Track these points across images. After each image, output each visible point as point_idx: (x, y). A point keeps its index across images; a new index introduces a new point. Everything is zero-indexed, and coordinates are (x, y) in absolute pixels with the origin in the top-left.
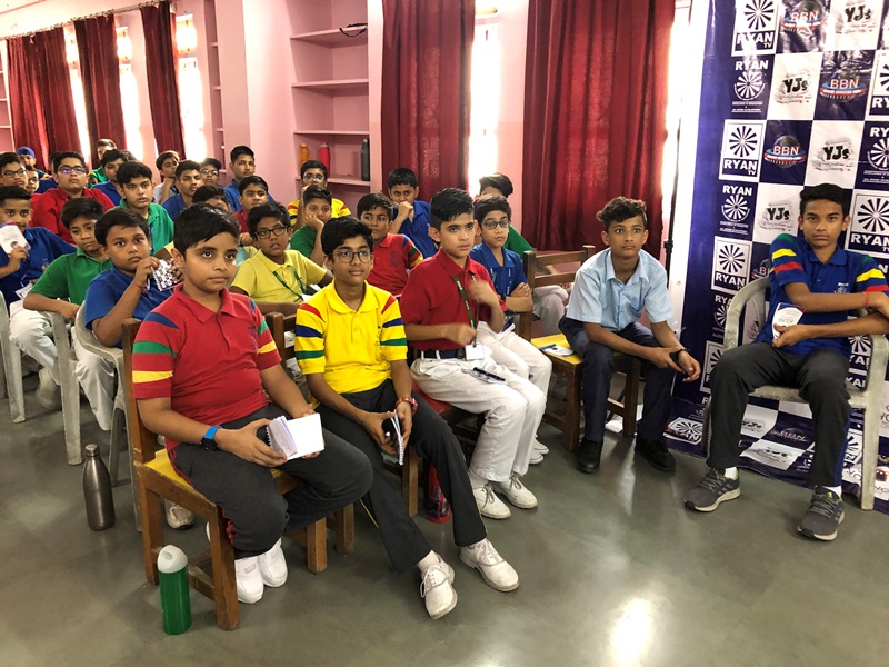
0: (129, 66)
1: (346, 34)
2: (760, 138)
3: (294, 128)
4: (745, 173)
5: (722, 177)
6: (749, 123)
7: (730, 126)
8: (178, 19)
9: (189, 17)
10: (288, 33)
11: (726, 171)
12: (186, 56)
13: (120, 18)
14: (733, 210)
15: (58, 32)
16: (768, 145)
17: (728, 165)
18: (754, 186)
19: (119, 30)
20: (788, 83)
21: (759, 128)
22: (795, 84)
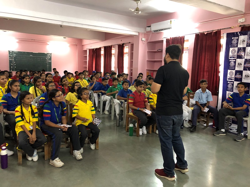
0: (114, 55)
1: (158, 51)
2: (234, 73)
3: (146, 68)
4: (231, 79)
5: (228, 80)
6: (232, 70)
7: (229, 71)
8: (125, 47)
9: (127, 47)
10: (147, 50)
11: (228, 79)
12: (126, 54)
13: (113, 46)
14: (230, 86)
15: (100, 49)
16: (236, 74)
17: (229, 78)
18: (233, 82)
19: (113, 48)
20: (239, 64)
21: (234, 71)
22: (240, 64)
